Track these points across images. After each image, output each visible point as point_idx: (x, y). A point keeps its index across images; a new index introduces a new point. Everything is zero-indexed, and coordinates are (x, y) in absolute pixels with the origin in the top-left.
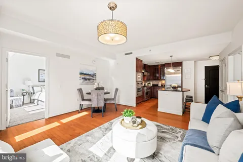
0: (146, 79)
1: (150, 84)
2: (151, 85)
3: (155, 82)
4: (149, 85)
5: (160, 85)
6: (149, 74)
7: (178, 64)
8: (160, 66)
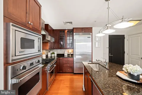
0: (48, 48)
1: (54, 53)
2: (56, 55)
3: (60, 52)
4: (53, 55)
5: (66, 55)
6: (53, 40)
7: (87, 30)
8: (66, 31)
